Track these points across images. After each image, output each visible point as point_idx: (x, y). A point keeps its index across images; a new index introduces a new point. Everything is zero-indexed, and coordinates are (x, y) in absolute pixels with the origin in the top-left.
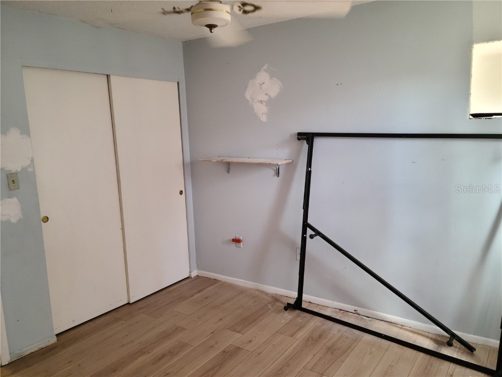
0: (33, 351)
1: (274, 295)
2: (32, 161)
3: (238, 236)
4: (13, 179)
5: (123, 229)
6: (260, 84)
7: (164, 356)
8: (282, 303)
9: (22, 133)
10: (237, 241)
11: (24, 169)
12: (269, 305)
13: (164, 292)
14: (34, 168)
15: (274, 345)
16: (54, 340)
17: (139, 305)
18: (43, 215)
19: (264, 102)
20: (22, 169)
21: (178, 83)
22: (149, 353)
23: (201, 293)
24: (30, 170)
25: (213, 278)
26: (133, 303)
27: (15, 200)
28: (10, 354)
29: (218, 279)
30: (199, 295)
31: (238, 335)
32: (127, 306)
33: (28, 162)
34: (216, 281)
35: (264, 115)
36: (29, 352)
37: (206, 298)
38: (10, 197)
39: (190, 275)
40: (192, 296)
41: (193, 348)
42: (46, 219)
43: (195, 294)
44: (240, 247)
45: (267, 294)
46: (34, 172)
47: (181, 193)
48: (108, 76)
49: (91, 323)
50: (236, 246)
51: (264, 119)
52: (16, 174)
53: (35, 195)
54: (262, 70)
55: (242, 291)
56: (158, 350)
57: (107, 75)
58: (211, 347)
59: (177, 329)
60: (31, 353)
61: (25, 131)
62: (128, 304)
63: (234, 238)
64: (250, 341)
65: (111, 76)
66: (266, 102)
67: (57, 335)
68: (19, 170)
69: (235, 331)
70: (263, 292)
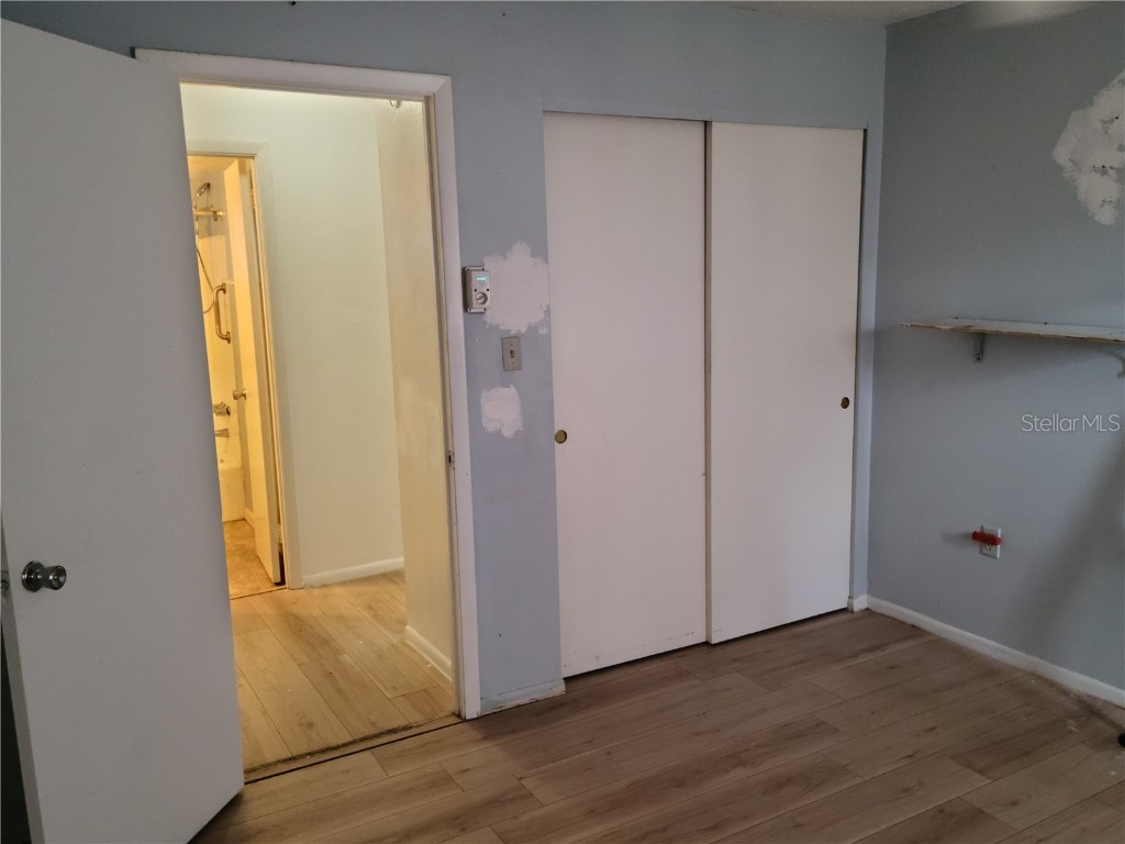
0: (521, 702)
1: (1085, 698)
2: (548, 312)
3: (989, 528)
4: (512, 348)
5: (707, 474)
6: (1104, 122)
7: (789, 781)
8: (1111, 723)
9: (533, 255)
10: (986, 539)
11: (532, 329)
12: (1070, 721)
13: (785, 633)
14: (550, 327)
15: (1084, 829)
16: (560, 688)
17: (731, 651)
18: (557, 428)
19: (1111, 172)
20: (530, 328)
21: (865, 131)
22: (753, 764)
23: (879, 654)
24: (542, 331)
25: (909, 622)
26: (716, 645)
27: (511, 392)
28: (482, 699)
29: (923, 626)
30: (871, 656)
31: (979, 781)
32: (705, 648)
33: (540, 316)
34: (915, 631)
35: (1106, 206)
36: (514, 704)
37: (892, 668)
38: (505, 385)
39: (850, 604)
40: (855, 655)
41: (858, 781)
42: (562, 437)
43: (863, 651)
44: (996, 557)
45: (1064, 692)
46: (549, 336)
47: (845, 403)
48: (707, 125)
49: (630, 670)
50: (981, 552)
51: (1106, 216)
52: (517, 337)
53: (548, 383)
54: (1115, 81)
55: (989, 670)
56: (777, 764)
57: (706, 122)
58: (906, 790)
59: (818, 726)
60: (518, 706)
61: (540, 251)
62: (707, 644)
63: (978, 530)
64: (1015, 803)
65: (714, 124)
66: (1118, 170)
67: (566, 679)
68: (523, 330)
69: (970, 767)
70: (1052, 684)
